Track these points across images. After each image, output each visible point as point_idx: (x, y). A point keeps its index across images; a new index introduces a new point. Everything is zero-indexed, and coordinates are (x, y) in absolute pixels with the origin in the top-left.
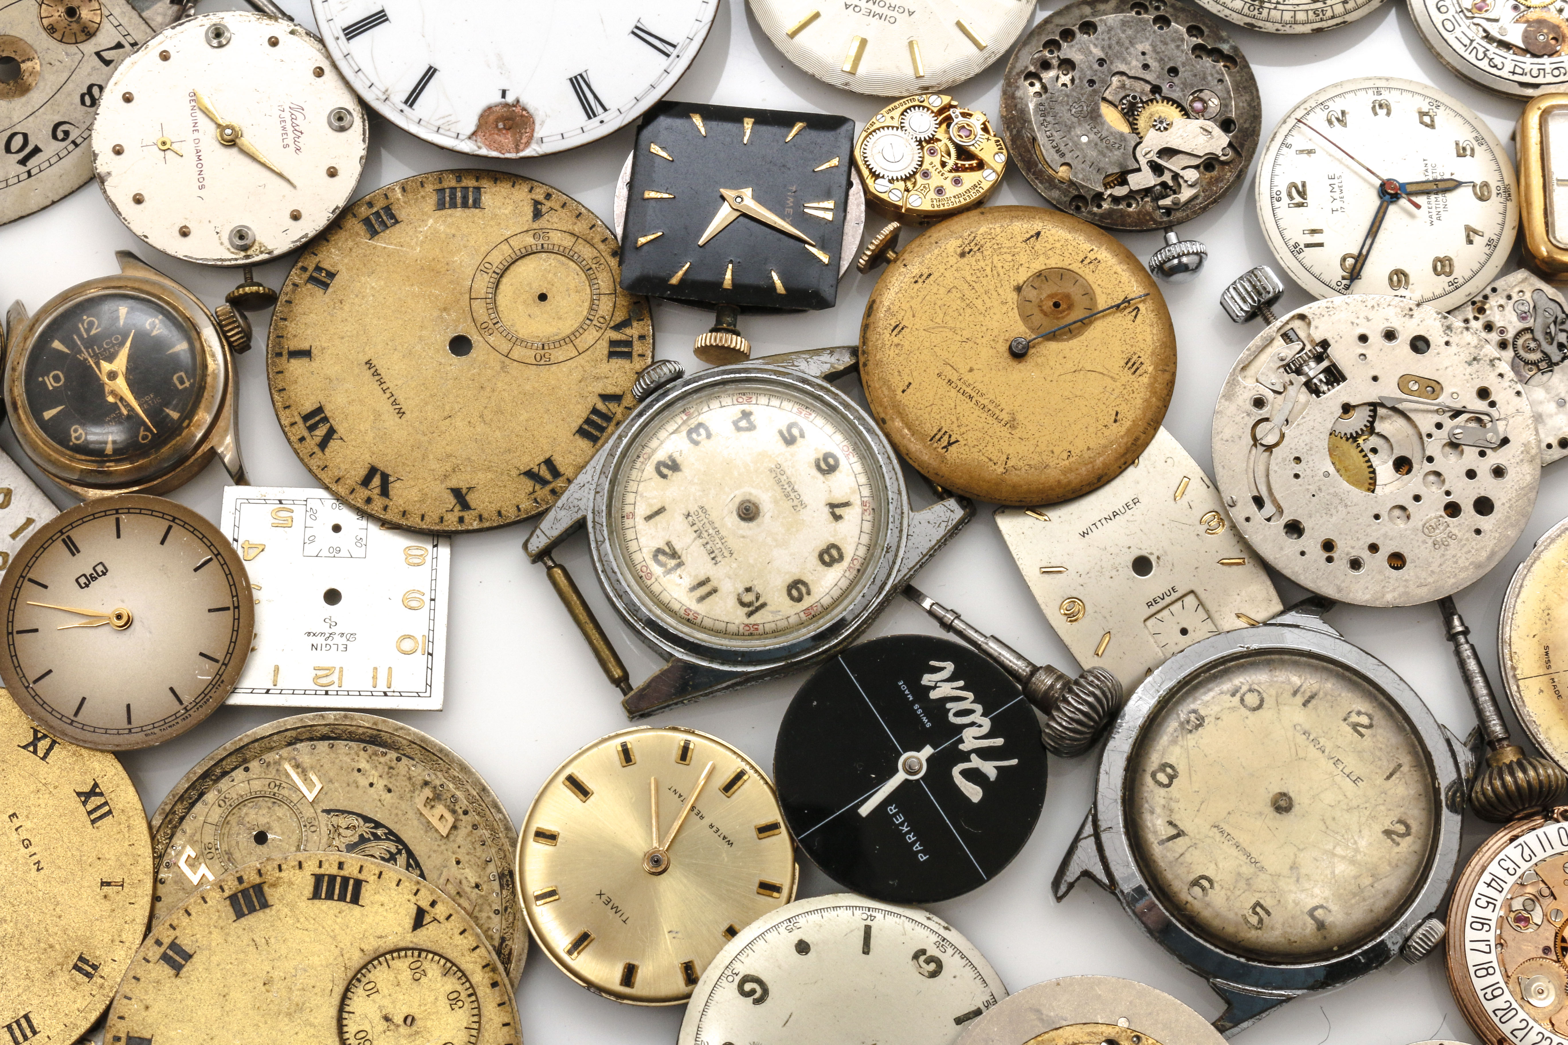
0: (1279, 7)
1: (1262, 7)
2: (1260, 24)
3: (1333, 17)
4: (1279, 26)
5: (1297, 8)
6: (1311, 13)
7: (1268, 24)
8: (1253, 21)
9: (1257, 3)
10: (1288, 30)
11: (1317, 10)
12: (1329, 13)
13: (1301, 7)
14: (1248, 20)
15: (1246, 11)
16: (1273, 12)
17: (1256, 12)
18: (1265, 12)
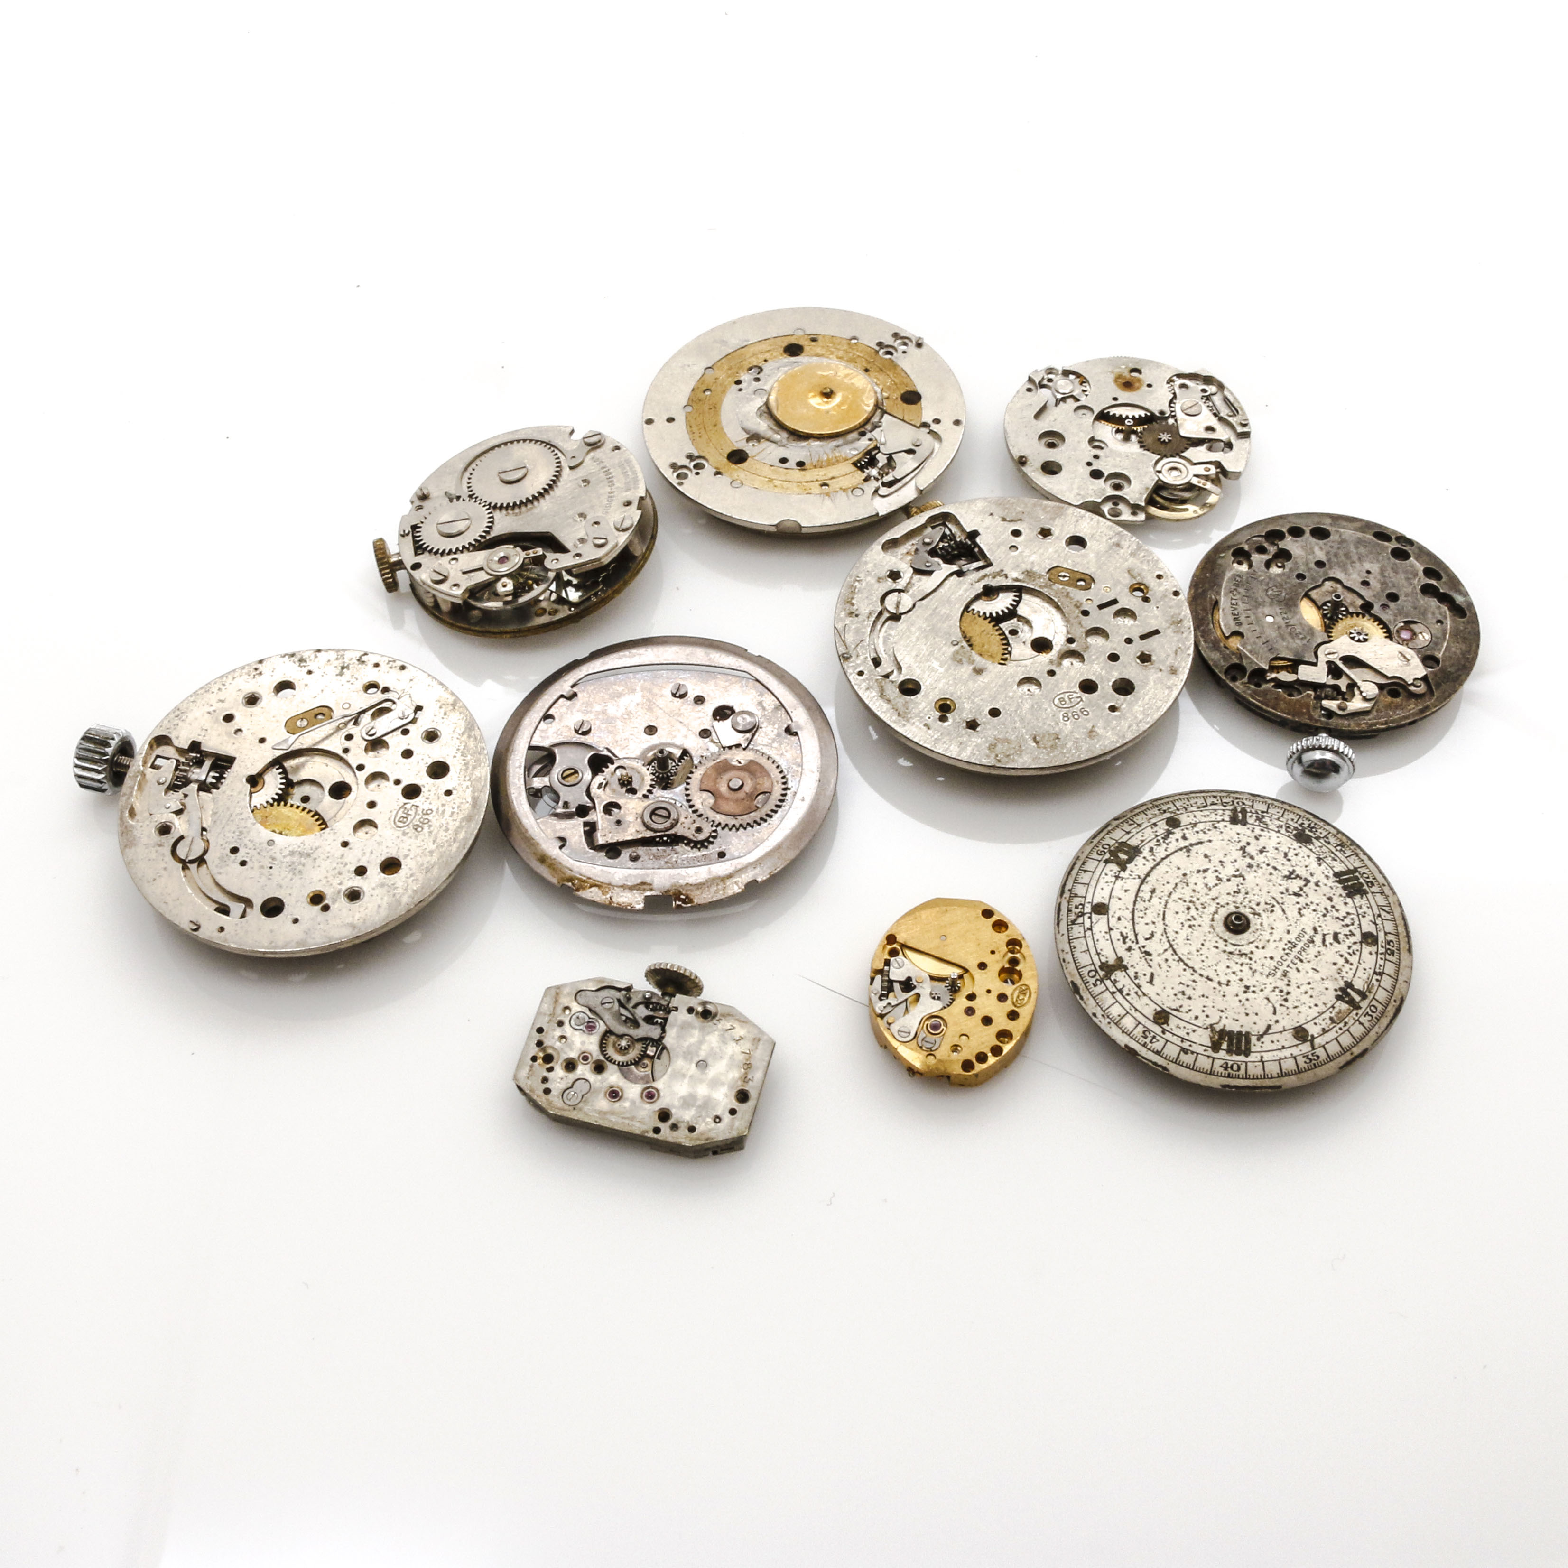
0: (1118, 996)
1: (1102, 981)
2: (1085, 994)
3: (1158, 1053)
4: (1099, 1013)
5: (1133, 1012)
6: (1140, 1029)
7: (1092, 1002)
8: (1082, 987)
9: (1102, 973)
10: (1103, 1024)
11: (1149, 1031)
12: (1158, 1046)
13: (1137, 1015)
14: (1078, 982)
15: (1085, 971)
16: (1107, 995)
17: (1093, 980)
18: (1101, 988)
